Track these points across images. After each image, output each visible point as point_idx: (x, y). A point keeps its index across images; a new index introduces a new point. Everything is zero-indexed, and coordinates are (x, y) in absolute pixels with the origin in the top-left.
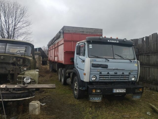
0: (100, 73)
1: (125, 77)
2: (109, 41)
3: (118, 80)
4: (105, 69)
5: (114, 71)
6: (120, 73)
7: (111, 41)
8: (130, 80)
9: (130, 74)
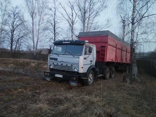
0: (53, 63)
1: (69, 68)
2: (63, 43)
3: (65, 69)
4: (56, 61)
5: (61, 63)
6: (65, 64)
7: (65, 43)
8: (73, 70)
9: (72, 65)
